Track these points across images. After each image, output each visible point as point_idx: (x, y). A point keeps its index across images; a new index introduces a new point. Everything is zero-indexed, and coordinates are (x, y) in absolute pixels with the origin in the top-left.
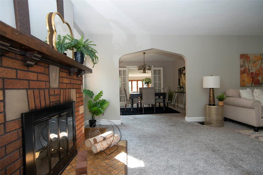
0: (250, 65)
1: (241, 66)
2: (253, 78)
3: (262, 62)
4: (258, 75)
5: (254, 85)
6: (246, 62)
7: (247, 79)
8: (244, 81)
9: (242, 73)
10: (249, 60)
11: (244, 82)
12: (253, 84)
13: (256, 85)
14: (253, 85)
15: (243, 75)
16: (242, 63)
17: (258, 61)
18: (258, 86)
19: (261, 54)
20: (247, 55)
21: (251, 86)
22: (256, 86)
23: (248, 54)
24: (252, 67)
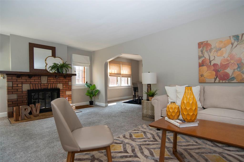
0: (211, 55)
1: (200, 58)
2: (217, 71)
3: (232, 47)
4: (225, 66)
5: (219, 81)
6: (204, 51)
7: (208, 74)
8: (202, 76)
9: (201, 65)
10: (209, 48)
11: (203, 77)
12: (218, 79)
13: (222, 80)
14: (217, 81)
15: (201, 68)
16: (200, 54)
17: (225, 47)
18: (225, 83)
19: (232, 37)
20: (206, 42)
21: (215, 83)
22: (222, 83)
23: (207, 41)
24: (215, 56)
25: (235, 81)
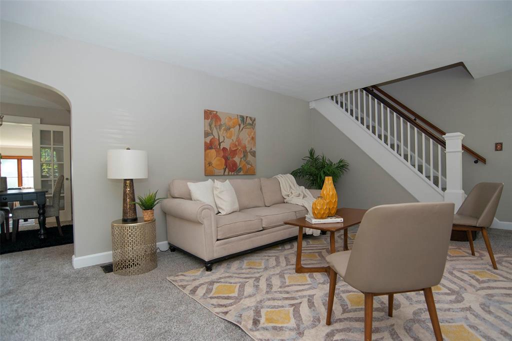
0: (221, 133)
1: (207, 134)
2: (226, 159)
3: (239, 129)
4: (234, 153)
5: (229, 173)
6: (213, 126)
7: (217, 161)
8: (210, 164)
9: (208, 147)
10: (219, 123)
11: (210, 167)
12: (227, 170)
13: (232, 172)
14: (226, 173)
15: (208, 151)
16: (208, 129)
17: (234, 127)
18: (234, 175)
19: (239, 117)
20: (215, 113)
21: (224, 175)
22: (231, 175)
23: (217, 112)
24: (225, 137)
25: (241, 173)
